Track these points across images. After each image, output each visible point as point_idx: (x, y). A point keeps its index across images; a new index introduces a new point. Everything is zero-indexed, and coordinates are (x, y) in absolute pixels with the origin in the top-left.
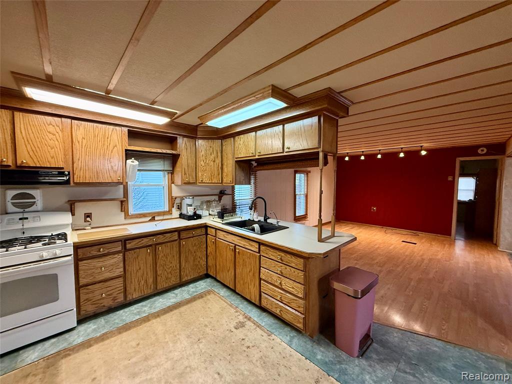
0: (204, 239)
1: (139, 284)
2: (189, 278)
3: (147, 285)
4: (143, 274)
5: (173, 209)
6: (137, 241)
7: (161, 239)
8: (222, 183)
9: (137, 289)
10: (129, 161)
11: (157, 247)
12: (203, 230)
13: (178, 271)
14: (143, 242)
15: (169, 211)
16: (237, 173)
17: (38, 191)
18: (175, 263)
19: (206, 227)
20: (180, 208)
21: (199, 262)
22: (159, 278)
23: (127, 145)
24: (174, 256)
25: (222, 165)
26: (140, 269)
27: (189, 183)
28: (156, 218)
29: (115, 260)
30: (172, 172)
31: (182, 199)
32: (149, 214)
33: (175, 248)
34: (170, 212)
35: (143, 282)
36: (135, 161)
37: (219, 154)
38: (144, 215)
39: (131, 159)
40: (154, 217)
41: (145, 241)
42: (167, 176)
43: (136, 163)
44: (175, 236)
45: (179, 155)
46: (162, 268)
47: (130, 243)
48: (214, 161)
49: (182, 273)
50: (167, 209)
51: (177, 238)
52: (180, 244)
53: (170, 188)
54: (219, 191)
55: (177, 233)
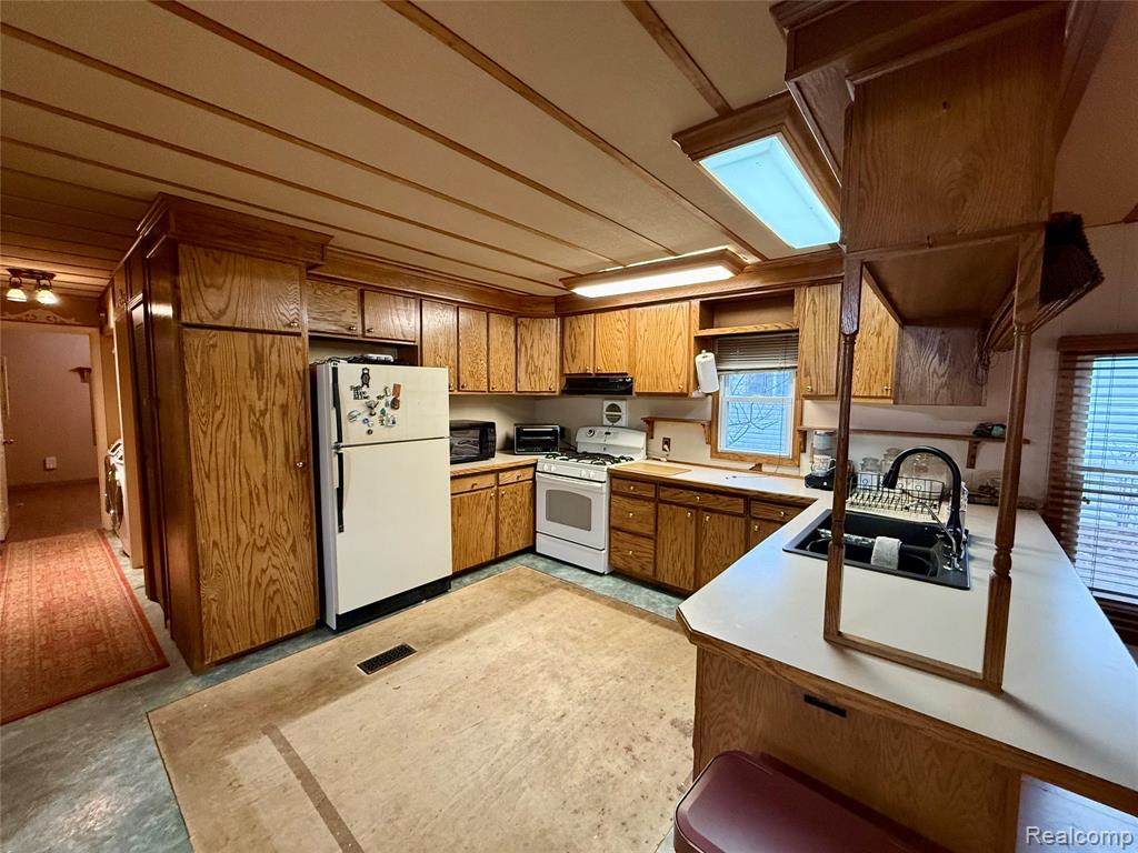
1: (673, 565)
3: (685, 573)
5: (803, 455)
6: (673, 491)
7: (711, 501)
9: (670, 569)
11: (705, 514)
14: (681, 495)
15: (793, 459)
16: (906, 366)
17: (624, 402)
22: (704, 574)
23: (698, 329)
24: (734, 546)
26: (676, 539)
27: (818, 396)
28: (764, 468)
29: (645, 509)
32: (751, 456)
33: (737, 530)
34: (793, 461)
35: (679, 565)
36: (708, 355)
38: (741, 458)
39: (702, 352)
40: (760, 465)
41: (684, 496)
42: (794, 381)
44: (739, 506)
45: (798, 332)
46: (710, 557)
47: (664, 491)
50: (787, 452)
51: (742, 512)
52: (748, 525)
53: (799, 410)
54: (972, 425)
55: (741, 501)
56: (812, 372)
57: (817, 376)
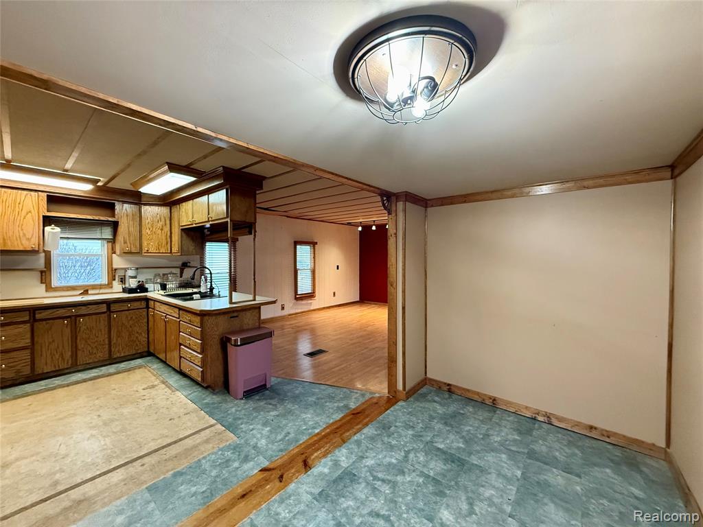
0: (145, 313)
1: (52, 358)
2: (122, 355)
3: (63, 359)
4: (58, 347)
5: (114, 282)
6: (50, 311)
7: (83, 310)
8: (171, 252)
9: (49, 362)
10: (48, 229)
11: (78, 319)
12: (143, 304)
13: (107, 346)
14: (58, 312)
15: (108, 284)
16: (183, 242)
18: (103, 337)
19: (147, 300)
20: (123, 280)
21: (137, 337)
22: (79, 353)
23: (46, 211)
24: (101, 330)
25: (171, 233)
26: (54, 341)
27: (130, 253)
28: (90, 292)
29: (20, 330)
30: (113, 241)
31: (126, 270)
32: (80, 286)
33: (102, 321)
34: (110, 285)
35: (57, 356)
36: (55, 228)
37: (168, 222)
38: (73, 288)
39: (50, 225)
40: (87, 291)
41: (61, 312)
42: (106, 245)
43: (58, 229)
44: (104, 308)
45: (118, 222)
46: (84, 342)
47: (40, 313)
48: (162, 230)
49: (113, 350)
50: (105, 281)
51: (105, 310)
52: (109, 317)
53: (110, 259)
54: (180, 263)
55: (105, 305)
56: (128, 241)
57: (131, 244)
